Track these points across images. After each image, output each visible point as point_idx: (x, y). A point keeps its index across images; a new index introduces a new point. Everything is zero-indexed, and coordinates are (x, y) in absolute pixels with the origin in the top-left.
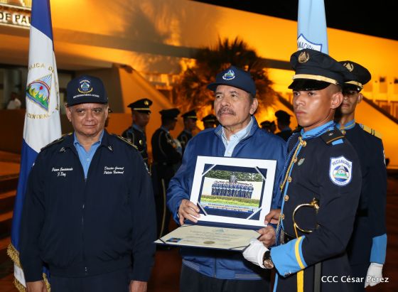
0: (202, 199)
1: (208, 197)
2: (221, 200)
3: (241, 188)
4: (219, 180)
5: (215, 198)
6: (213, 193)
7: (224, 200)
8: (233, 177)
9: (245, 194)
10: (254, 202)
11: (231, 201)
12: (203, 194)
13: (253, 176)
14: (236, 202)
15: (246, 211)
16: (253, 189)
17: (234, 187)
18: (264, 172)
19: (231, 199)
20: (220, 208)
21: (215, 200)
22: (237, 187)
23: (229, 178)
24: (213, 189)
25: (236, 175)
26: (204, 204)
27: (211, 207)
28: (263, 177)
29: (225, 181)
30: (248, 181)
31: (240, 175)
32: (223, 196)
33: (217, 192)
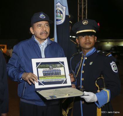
0: (39, 78)
1: (42, 77)
2: (48, 78)
3: (55, 71)
4: (45, 69)
5: (46, 77)
6: (44, 75)
7: (50, 78)
8: (51, 66)
9: (58, 73)
10: (63, 76)
11: (53, 77)
12: (39, 76)
13: (59, 65)
14: (55, 77)
15: (61, 80)
16: (60, 71)
17: (52, 71)
18: (63, 63)
19: (53, 76)
20: (49, 81)
21: (46, 78)
22: (54, 71)
23: (49, 67)
24: (43, 73)
25: (52, 66)
26: (41, 80)
27: (45, 81)
28: (63, 65)
29: (48, 69)
30: (58, 67)
31: (53, 66)
32: (49, 76)
33: (46, 74)
